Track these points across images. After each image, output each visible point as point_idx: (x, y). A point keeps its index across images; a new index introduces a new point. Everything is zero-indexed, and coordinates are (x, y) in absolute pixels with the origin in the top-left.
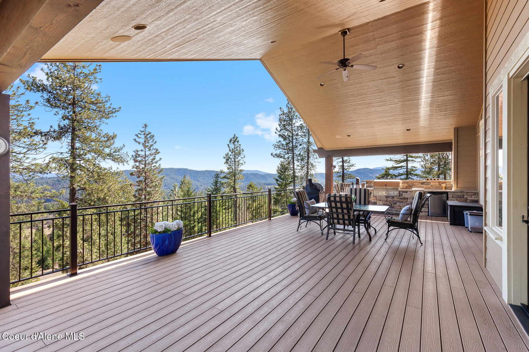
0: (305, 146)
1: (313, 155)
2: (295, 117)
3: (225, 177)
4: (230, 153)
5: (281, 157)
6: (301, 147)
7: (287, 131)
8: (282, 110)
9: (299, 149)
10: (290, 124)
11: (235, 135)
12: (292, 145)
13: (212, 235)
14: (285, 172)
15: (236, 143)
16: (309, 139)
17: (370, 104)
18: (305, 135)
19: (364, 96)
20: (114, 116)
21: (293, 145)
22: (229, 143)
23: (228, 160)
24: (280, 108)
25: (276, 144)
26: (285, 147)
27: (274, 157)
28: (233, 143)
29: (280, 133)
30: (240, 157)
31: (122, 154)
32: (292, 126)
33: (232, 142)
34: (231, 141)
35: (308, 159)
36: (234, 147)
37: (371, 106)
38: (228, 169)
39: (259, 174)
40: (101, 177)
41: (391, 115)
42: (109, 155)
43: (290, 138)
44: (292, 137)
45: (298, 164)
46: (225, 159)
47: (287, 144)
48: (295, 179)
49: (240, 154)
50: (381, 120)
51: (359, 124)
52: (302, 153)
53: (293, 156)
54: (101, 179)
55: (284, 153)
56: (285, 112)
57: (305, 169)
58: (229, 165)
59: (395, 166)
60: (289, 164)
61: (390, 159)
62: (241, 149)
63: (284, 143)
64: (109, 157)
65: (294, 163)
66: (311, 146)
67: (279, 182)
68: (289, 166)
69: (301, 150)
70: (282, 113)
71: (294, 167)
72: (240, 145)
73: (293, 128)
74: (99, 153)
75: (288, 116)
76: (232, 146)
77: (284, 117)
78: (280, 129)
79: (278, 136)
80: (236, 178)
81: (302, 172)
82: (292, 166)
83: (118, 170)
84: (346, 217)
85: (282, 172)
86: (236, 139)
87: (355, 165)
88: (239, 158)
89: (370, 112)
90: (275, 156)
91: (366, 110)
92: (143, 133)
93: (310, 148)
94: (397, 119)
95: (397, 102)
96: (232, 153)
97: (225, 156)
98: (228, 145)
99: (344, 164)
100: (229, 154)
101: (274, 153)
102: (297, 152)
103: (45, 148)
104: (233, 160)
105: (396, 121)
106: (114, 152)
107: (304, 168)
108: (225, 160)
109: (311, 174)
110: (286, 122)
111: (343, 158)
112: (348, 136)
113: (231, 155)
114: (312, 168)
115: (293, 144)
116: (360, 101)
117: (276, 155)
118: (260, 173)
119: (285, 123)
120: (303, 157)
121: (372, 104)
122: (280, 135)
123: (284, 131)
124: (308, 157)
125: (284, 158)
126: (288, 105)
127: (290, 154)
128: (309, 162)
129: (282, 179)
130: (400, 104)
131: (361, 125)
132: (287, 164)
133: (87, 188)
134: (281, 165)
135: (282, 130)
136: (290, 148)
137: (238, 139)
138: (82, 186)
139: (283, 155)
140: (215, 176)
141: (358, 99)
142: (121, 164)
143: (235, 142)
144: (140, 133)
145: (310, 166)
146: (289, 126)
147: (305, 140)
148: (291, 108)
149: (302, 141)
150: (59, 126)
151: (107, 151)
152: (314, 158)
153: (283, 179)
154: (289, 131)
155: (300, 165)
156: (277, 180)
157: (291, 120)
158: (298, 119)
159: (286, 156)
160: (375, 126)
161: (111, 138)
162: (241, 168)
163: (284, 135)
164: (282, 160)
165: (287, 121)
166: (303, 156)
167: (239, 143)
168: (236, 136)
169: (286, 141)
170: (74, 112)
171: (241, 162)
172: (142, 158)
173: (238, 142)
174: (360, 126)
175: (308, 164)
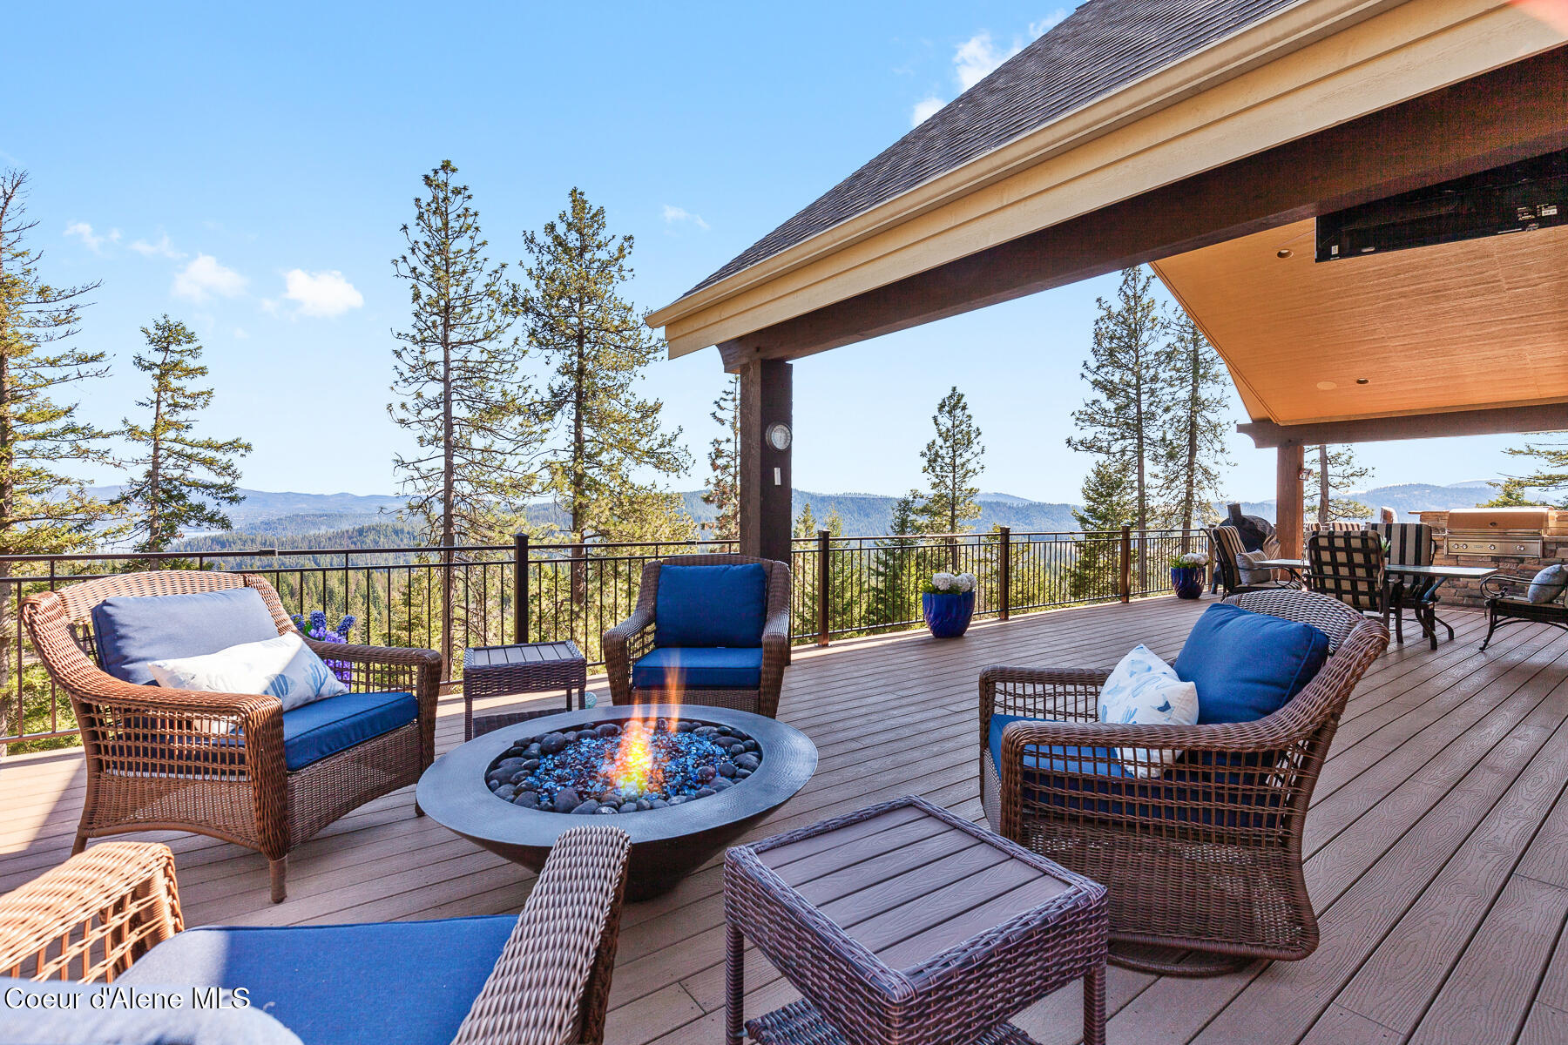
0: (1183, 414)
1: (1211, 442)
2: (1148, 324)
3: (924, 510)
4: (940, 442)
5: (1100, 450)
6: (1167, 417)
7: (1118, 367)
8: (1105, 306)
9: (1159, 423)
10: (1130, 347)
11: (954, 389)
12: (1135, 411)
13: (1010, 617)
14: (1110, 495)
15: (958, 412)
16: (1195, 390)
17: (1439, 291)
18: (1182, 379)
19: (1421, 272)
20: (659, 358)
21: (1139, 412)
22: (937, 413)
23: (935, 461)
24: (1099, 300)
25: (1083, 409)
26: (1114, 420)
27: (1076, 449)
28: (950, 412)
29: (1096, 376)
30: (970, 451)
31: (677, 450)
32: (1136, 351)
33: (947, 408)
34: (942, 406)
35: (1192, 454)
36: (951, 423)
37: (1443, 296)
38: (935, 486)
39: (1005, 504)
40: (636, 506)
41: (1514, 316)
42: (651, 453)
43: (1130, 390)
44: (1138, 387)
45: (1158, 469)
46: (926, 459)
47: (1118, 409)
48: (1147, 516)
49: (970, 442)
50: (1479, 333)
51: (1399, 348)
52: (1169, 436)
53: (1140, 445)
54: (636, 511)
55: (1110, 438)
56: (1115, 310)
57: (1180, 485)
58: (937, 476)
59: (1547, 474)
60: (1124, 470)
61: (1525, 450)
62: (974, 428)
63: (1110, 406)
64: (647, 460)
65: (1141, 466)
66: (1204, 413)
67: (1089, 527)
68: (1125, 476)
69: (1167, 426)
70: (1105, 313)
71: (1141, 480)
72: (970, 417)
73: (1140, 359)
74: (629, 449)
75: (1123, 323)
76: (945, 421)
77: (1112, 327)
78: (1097, 364)
79: (1091, 386)
80: (957, 513)
81: (1171, 496)
82: (1135, 477)
83: (668, 491)
84: (1363, 587)
85: (1101, 495)
86: (959, 400)
87: (1370, 472)
88: (967, 456)
89: (1438, 312)
90: (1080, 447)
91: (1423, 309)
92: (730, 397)
93: (1199, 419)
94: (1540, 328)
95: (1538, 281)
96: (946, 441)
97: (926, 450)
98: (935, 419)
99: (1329, 467)
100: (937, 443)
101: (1076, 439)
102: (1153, 432)
103: (542, 441)
104: (947, 460)
105: (1536, 333)
106: (661, 446)
107: (1177, 483)
108: (924, 462)
109: (1200, 503)
110: (1115, 341)
111: (1323, 451)
112: (1359, 382)
113: (941, 447)
114: (1206, 482)
115: (1139, 407)
116: (1402, 287)
117: (1082, 443)
118: (1009, 502)
119: (1114, 345)
120: (1174, 448)
121: (1446, 290)
122: (1096, 384)
123: (1110, 368)
124: (1193, 448)
125: (1108, 453)
126: (1124, 288)
127: (1130, 441)
128: (1193, 464)
129: (1099, 518)
130: (1547, 285)
131: (1407, 350)
132: (1119, 472)
133: (613, 533)
134: (1098, 474)
135: (1103, 366)
136: (1130, 421)
137: (963, 401)
138: (601, 527)
139: (1105, 444)
140: (900, 505)
141: (1400, 280)
142: (673, 475)
143: (954, 407)
144: (724, 396)
145: (1199, 476)
146: (1127, 353)
147: (1183, 394)
148: (1134, 296)
149: (1170, 397)
150: (550, 388)
151: (644, 444)
152: (1212, 452)
153: (1104, 518)
154: (1129, 369)
155: (1161, 475)
156: (1083, 520)
157: (1134, 334)
158: (1157, 328)
159: (1116, 447)
160: (1455, 349)
161: (649, 411)
162: (971, 483)
163: (1112, 382)
164: (1102, 457)
165: (1119, 338)
166: (1175, 445)
167: (967, 412)
168: (959, 391)
169: (1117, 401)
170: (581, 355)
171: (970, 466)
172: (729, 459)
173: (964, 408)
174: (1403, 354)
175: (1193, 470)
